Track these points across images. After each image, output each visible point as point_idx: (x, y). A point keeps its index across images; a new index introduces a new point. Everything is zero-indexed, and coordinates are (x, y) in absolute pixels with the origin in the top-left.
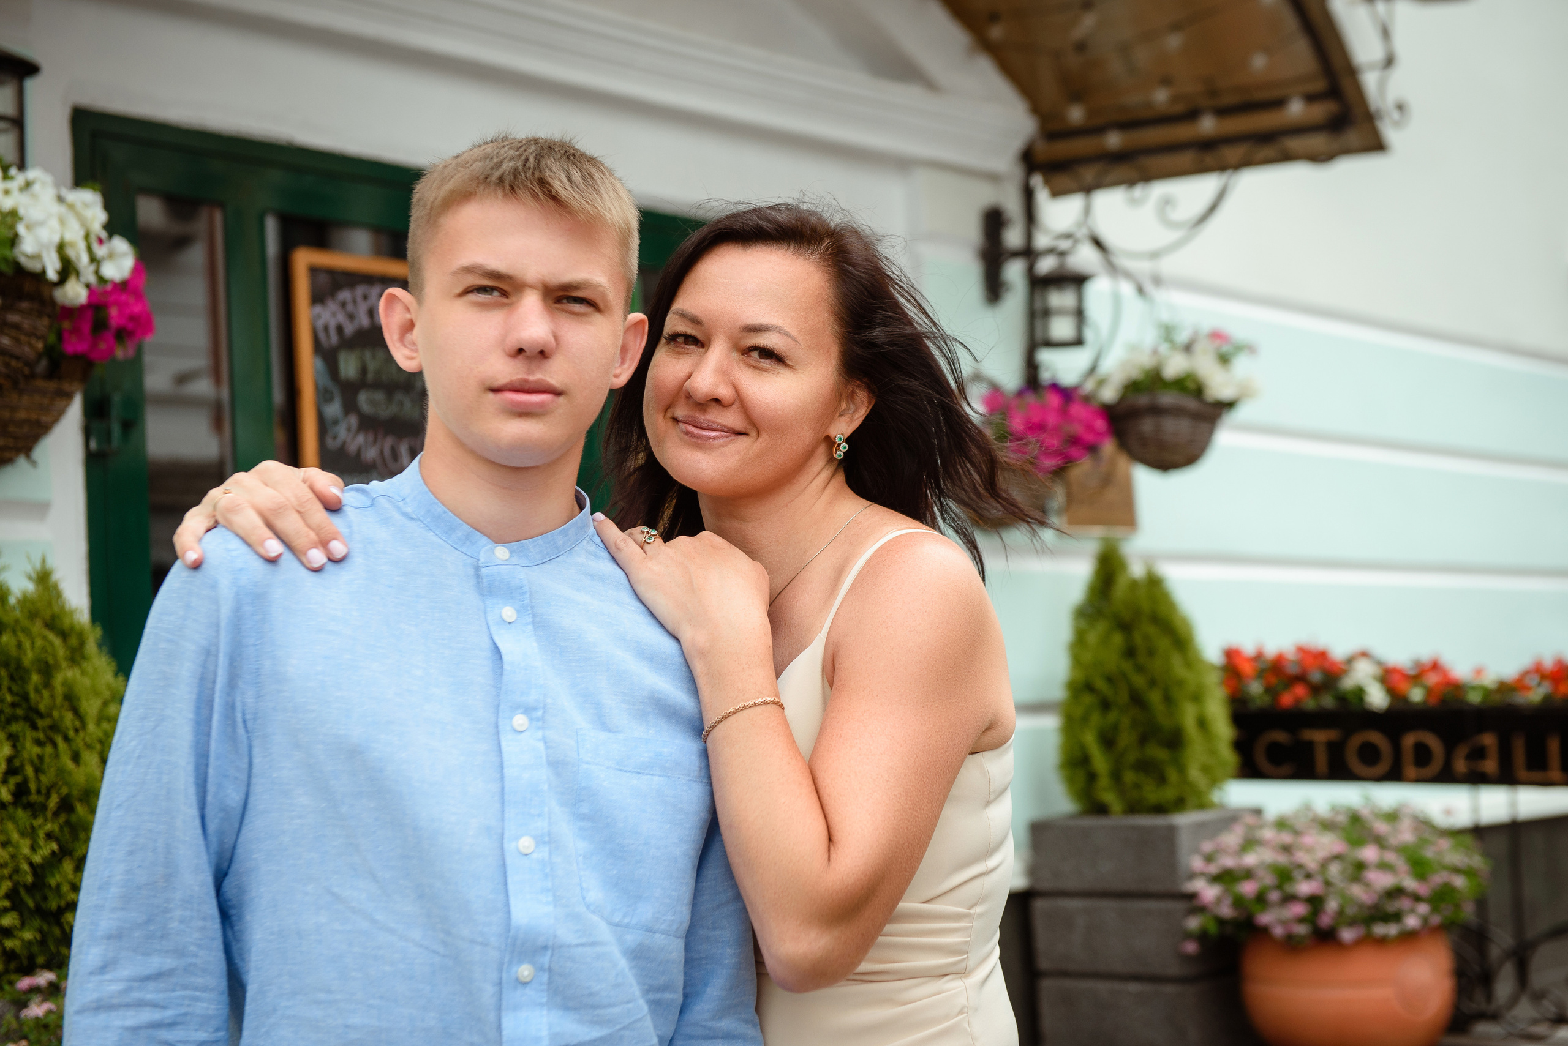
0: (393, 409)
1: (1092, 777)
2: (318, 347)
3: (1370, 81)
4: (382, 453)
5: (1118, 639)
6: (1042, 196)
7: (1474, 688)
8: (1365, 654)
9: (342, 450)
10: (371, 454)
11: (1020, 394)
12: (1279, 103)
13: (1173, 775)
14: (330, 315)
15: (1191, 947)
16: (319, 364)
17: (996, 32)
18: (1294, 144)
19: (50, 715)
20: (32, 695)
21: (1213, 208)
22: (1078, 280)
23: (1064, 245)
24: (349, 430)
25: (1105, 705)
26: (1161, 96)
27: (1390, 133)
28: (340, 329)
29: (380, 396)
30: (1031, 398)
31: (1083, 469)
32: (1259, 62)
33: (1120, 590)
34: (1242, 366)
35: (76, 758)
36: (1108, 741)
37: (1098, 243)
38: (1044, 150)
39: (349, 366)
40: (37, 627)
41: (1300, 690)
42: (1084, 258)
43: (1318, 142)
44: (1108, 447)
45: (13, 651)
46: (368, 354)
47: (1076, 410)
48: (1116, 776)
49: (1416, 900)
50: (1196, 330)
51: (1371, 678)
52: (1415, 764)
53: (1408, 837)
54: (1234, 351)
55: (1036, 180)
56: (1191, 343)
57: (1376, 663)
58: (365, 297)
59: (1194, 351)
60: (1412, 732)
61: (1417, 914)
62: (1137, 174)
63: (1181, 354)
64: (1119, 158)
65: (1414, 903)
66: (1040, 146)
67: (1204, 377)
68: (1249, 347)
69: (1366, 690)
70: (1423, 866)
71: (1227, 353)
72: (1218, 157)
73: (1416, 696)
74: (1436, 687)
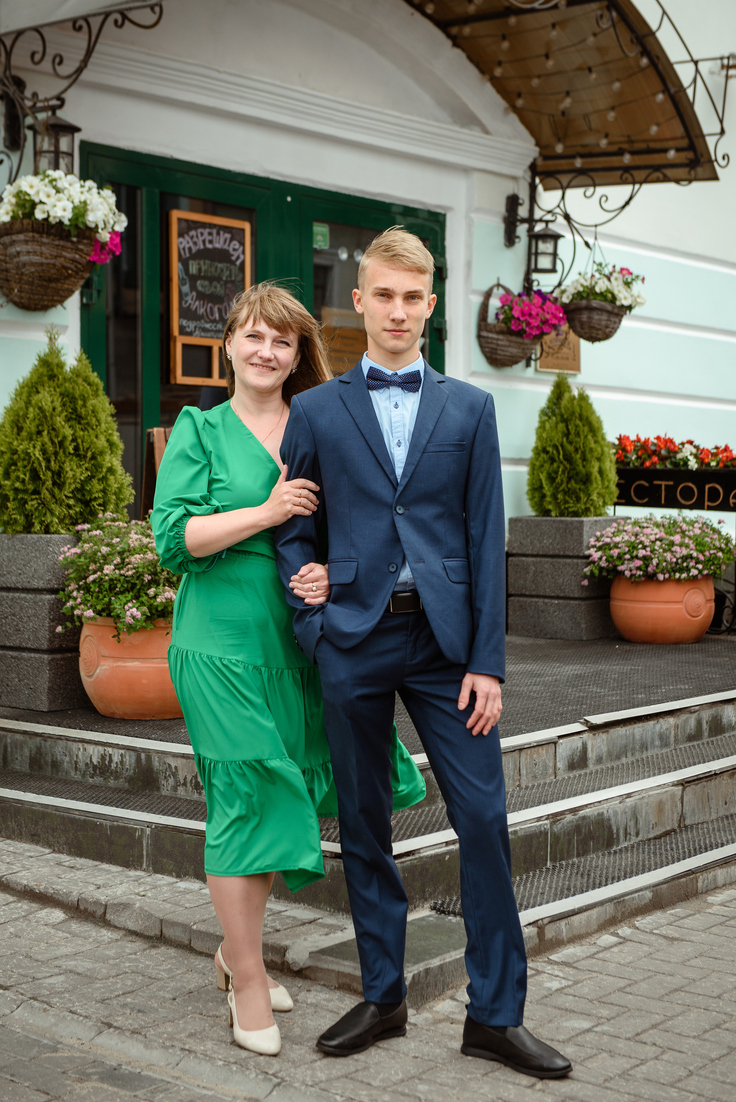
0: (212, 290)
1: (544, 496)
2: (180, 258)
3: (711, 143)
4: (206, 310)
5: (561, 426)
6: (540, 188)
8: (691, 442)
9: (188, 308)
10: (201, 311)
11: (520, 295)
12: (663, 151)
13: (584, 499)
14: (186, 242)
15: (585, 583)
16: (180, 266)
17: (520, 103)
18: (669, 173)
19: (87, 419)
20: (79, 409)
21: (627, 203)
22: (556, 237)
24: (192, 299)
25: (552, 460)
26: (603, 142)
27: (721, 171)
28: (190, 249)
29: (206, 283)
30: (525, 298)
31: (550, 338)
32: (654, 129)
33: (564, 402)
34: (637, 287)
35: (97, 437)
36: (552, 479)
37: (567, 217)
38: (542, 165)
39: (193, 268)
40: (80, 381)
41: (655, 459)
43: (682, 173)
44: (565, 327)
45: (71, 391)
46: (202, 262)
47: (548, 305)
48: (554, 496)
49: (698, 562)
50: (614, 267)
51: (691, 454)
52: (709, 500)
53: (698, 531)
54: (633, 280)
55: (537, 180)
56: (611, 274)
57: (695, 447)
58: (202, 234)
59: (612, 279)
60: (709, 483)
61: (697, 569)
62: (591, 182)
63: (605, 280)
64: (581, 172)
65: (696, 563)
66: (540, 162)
67: (616, 292)
68: (641, 278)
69: (689, 460)
70: (703, 545)
71: (629, 280)
72: (632, 175)
73: (713, 464)
74: (725, 459)
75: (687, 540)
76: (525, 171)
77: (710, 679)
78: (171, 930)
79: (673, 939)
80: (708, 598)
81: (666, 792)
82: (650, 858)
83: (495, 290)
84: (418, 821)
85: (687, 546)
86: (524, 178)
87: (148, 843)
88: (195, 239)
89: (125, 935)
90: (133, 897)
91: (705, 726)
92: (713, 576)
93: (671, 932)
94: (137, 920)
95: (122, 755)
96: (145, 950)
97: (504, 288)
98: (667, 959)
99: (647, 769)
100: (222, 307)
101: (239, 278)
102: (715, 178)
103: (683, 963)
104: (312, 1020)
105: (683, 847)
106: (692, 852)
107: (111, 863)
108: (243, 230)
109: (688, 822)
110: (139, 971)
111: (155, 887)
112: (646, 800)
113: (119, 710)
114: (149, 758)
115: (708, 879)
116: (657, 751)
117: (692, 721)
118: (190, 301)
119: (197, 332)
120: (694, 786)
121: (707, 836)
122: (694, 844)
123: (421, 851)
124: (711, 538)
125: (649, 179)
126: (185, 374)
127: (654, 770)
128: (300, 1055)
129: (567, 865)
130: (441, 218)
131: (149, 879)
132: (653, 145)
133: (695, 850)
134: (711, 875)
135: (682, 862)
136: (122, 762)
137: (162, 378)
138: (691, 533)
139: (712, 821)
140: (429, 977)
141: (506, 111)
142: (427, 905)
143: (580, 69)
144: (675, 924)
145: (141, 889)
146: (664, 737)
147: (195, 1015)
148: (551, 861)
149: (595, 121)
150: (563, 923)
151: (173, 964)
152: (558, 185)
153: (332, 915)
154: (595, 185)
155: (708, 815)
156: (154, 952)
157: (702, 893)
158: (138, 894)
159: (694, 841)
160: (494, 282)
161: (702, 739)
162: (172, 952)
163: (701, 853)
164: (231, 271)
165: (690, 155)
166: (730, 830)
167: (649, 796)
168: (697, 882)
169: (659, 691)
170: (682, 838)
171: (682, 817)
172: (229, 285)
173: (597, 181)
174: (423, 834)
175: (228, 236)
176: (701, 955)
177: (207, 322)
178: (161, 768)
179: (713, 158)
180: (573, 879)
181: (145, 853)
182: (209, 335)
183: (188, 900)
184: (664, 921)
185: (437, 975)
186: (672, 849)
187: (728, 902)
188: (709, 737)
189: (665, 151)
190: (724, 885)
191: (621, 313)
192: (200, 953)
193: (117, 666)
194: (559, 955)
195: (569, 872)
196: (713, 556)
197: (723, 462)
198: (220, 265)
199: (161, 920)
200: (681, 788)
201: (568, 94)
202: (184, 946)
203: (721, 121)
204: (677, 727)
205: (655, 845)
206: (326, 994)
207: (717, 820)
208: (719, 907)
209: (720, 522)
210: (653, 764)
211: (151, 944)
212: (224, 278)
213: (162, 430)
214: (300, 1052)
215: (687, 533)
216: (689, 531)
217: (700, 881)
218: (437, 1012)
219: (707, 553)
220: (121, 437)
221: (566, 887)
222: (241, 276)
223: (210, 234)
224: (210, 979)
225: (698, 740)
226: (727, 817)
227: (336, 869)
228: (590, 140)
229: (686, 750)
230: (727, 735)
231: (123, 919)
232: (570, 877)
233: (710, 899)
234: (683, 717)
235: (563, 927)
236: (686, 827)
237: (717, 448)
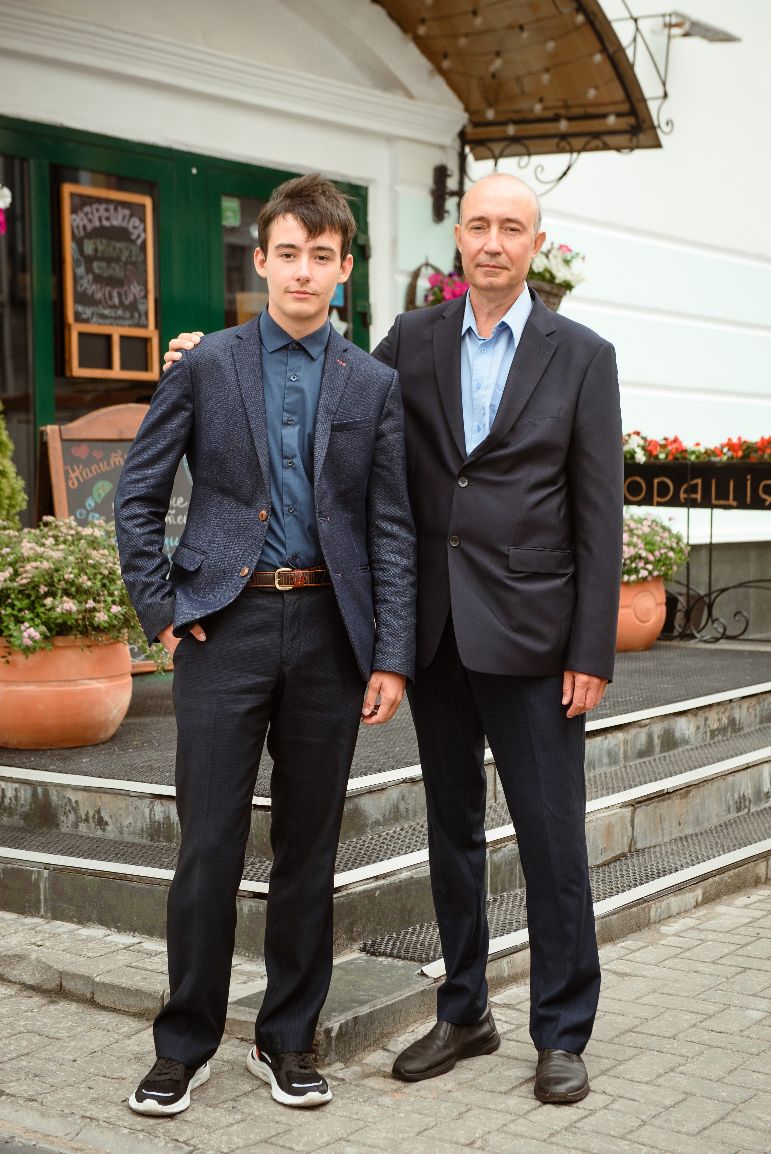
0: (110, 272)
2: (74, 237)
3: (654, 107)
4: (104, 295)
6: (470, 158)
7: (693, 452)
8: (638, 434)
9: (84, 293)
10: (99, 295)
11: (451, 275)
12: (602, 117)
14: (80, 220)
16: (74, 246)
17: (446, 64)
18: (610, 140)
21: (565, 174)
24: (88, 283)
26: (538, 108)
27: (664, 138)
28: (85, 227)
29: (104, 264)
30: (456, 278)
32: (592, 93)
34: (576, 264)
38: (472, 132)
39: (89, 248)
43: (623, 139)
46: (98, 242)
49: (647, 562)
50: (552, 244)
51: (639, 446)
52: (659, 495)
53: (647, 530)
54: (572, 257)
55: (467, 149)
56: (549, 251)
57: (643, 438)
58: (98, 210)
59: (551, 256)
60: (658, 476)
61: (647, 569)
62: (524, 150)
63: (543, 258)
64: (515, 140)
65: (646, 563)
66: (470, 130)
67: (555, 272)
68: (581, 255)
69: (635, 452)
70: (652, 544)
71: (569, 258)
72: (570, 144)
73: (662, 456)
74: (674, 451)
75: (635, 539)
76: (454, 140)
77: (662, 689)
78: (72, 983)
79: (624, 975)
80: (659, 601)
81: (615, 813)
82: (598, 887)
83: (423, 270)
84: (345, 854)
85: (635, 546)
86: (452, 147)
87: (45, 887)
88: (90, 216)
89: (21, 990)
90: (29, 947)
91: (657, 741)
92: (665, 577)
93: (621, 967)
94: (34, 974)
95: (16, 790)
96: (42, 1006)
97: (433, 267)
98: (618, 997)
99: (595, 790)
100: (122, 291)
101: (140, 259)
102: (657, 145)
103: (635, 1001)
104: (228, 1079)
105: (634, 874)
106: (644, 878)
107: (5, 910)
108: (143, 206)
109: (639, 846)
110: (35, 1030)
111: (54, 936)
112: (594, 824)
113: (13, 740)
114: (46, 792)
115: (661, 907)
116: (605, 769)
117: (642, 736)
118: (85, 285)
119: (95, 319)
120: (644, 807)
121: (660, 861)
122: (646, 870)
123: (350, 887)
124: (661, 537)
125: (589, 147)
126: (83, 364)
127: (602, 790)
128: (215, 1119)
129: (509, 897)
130: (363, 192)
131: (47, 927)
132: (592, 110)
133: (647, 876)
134: (664, 903)
135: (633, 890)
136: (16, 797)
137: (56, 370)
138: (640, 532)
139: (665, 844)
140: (357, 1026)
141: (431, 73)
142: (356, 946)
143: (510, 27)
144: (627, 958)
145: (38, 938)
146: (613, 753)
147: (97, 1078)
148: (491, 893)
149: (528, 84)
150: (505, 961)
151: (74, 1021)
152: (489, 154)
153: (251, 961)
154: (529, 154)
155: (660, 837)
156: (52, 1007)
157: (654, 923)
158: (34, 944)
159: (646, 867)
160: (422, 261)
161: (653, 755)
162: (73, 1007)
163: (653, 879)
164: (131, 251)
165: (631, 121)
166: (685, 854)
167: (597, 819)
168: (650, 911)
169: (607, 703)
170: (633, 863)
171: (633, 840)
172: (130, 267)
173: (532, 150)
174: (350, 869)
175: (127, 212)
176: (654, 991)
177: (104, 308)
178: (60, 803)
179: (656, 123)
180: (515, 913)
181: (42, 897)
182: (108, 321)
183: (91, 950)
184: (614, 955)
185: (366, 1024)
186: (622, 876)
187: (682, 931)
188: (661, 752)
189: (604, 116)
190: (678, 914)
191: (561, 293)
192: (105, 1008)
193: (9, 691)
194: (500, 996)
195: (511, 905)
196: (664, 556)
197: (672, 454)
198: (119, 245)
199: (61, 973)
200: (630, 809)
201: (498, 54)
202: (86, 1000)
203: (664, 84)
204: (626, 742)
205: (604, 872)
206: (244, 1049)
207: (670, 842)
208: (673, 938)
209: (670, 519)
210: (601, 783)
211: (50, 999)
212: (124, 259)
213: (56, 427)
214: (214, 1115)
215: (635, 531)
216: (637, 529)
217: (653, 911)
218: (366, 1064)
219: (657, 553)
220: (10, 436)
221: (507, 921)
222: (142, 256)
223: (107, 210)
224: (115, 1036)
225: (649, 756)
226: (681, 839)
227: (254, 910)
228: (523, 105)
229: (636, 768)
230: (680, 749)
231: (18, 972)
232: (512, 911)
233: (664, 929)
234: (633, 731)
235: (505, 966)
236: (637, 851)
237: (666, 439)
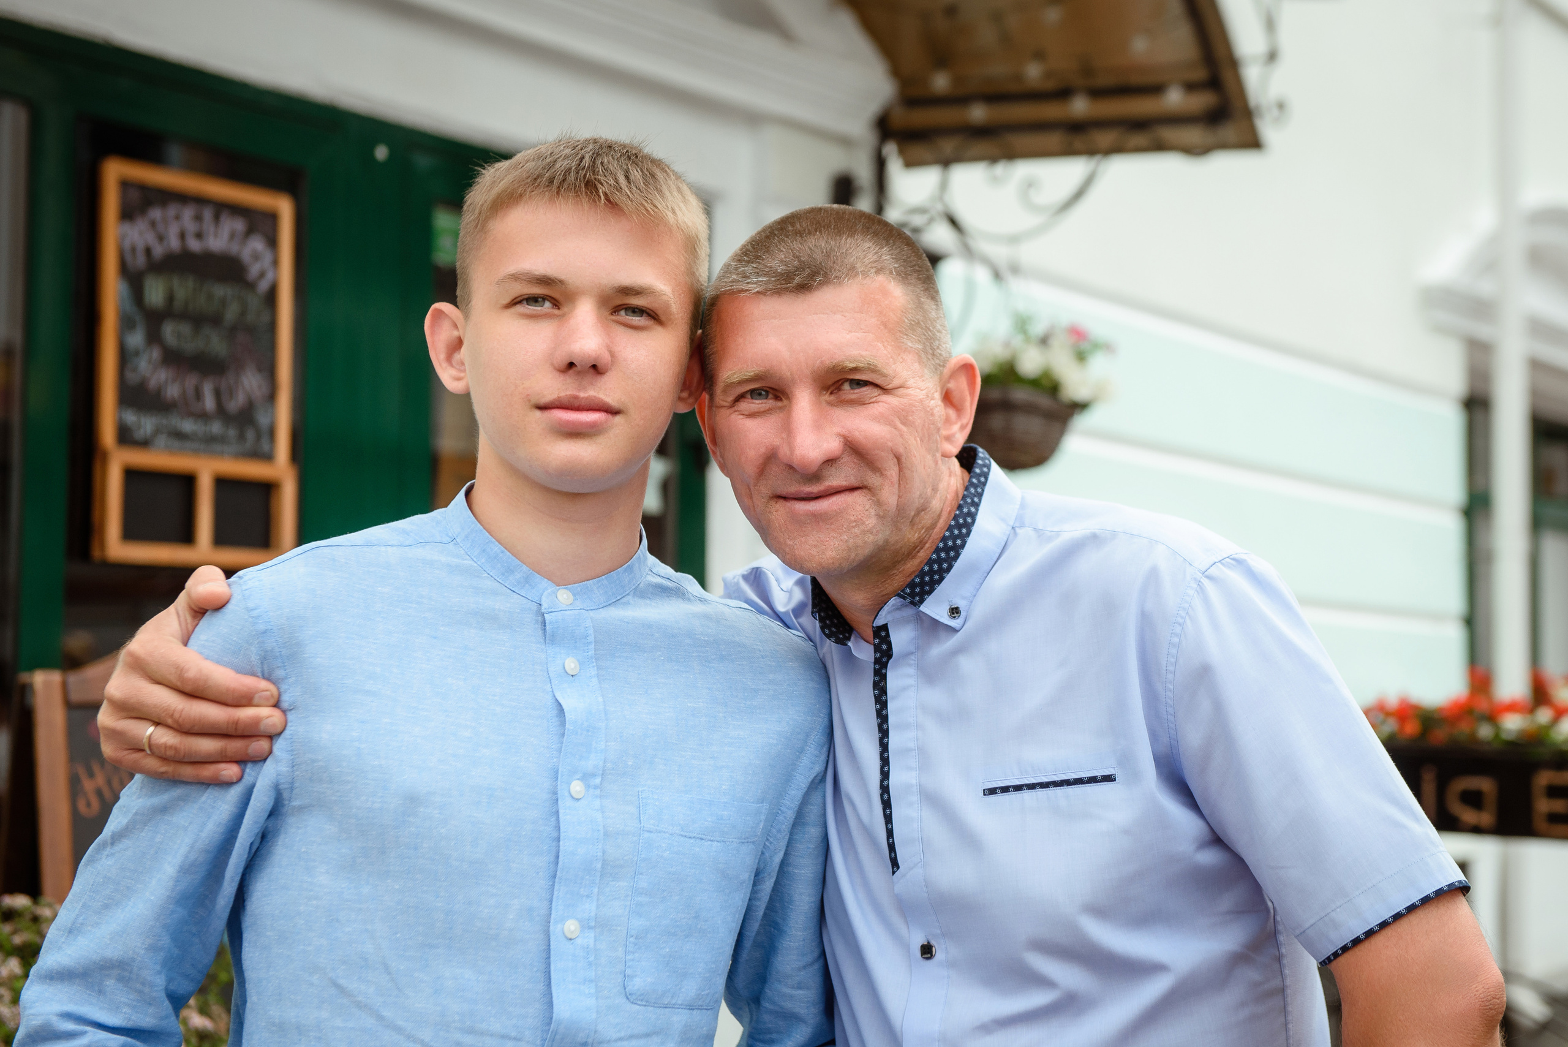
0: (199, 344)
2: (124, 271)
3: (1253, 76)
4: (183, 391)
9: (142, 385)
10: (173, 392)
12: (1156, 89)
14: (138, 234)
16: (124, 288)
18: (1169, 134)
21: (1079, 195)
23: (917, 220)
24: (150, 363)
26: (1033, 72)
27: (1267, 130)
28: (148, 251)
29: (186, 329)
32: (1141, 45)
34: (1097, 363)
37: (953, 222)
38: (902, 118)
39: (155, 293)
42: (939, 236)
43: (1193, 135)
46: (176, 282)
50: (1054, 323)
54: (1092, 349)
55: (889, 147)
56: (1047, 337)
58: (178, 218)
59: (1050, 346)
63: (1038, 347)
64: (983, 132)
66: (897, 112)
67: (1058, 374)
68: (1108, 346)
71: (1084, 350)
72: (1088, 138)
76: (866, 130)
86: (863, 143)
88: (161, 229)
100: (223, 384)
101: (265, 318)
102: (1254, 144)
108: (275, 215)
118: (145, 369)
119: (160, 441)
125: (1122, 146)
132: (1135, 79)
137: (70, 546)
152: (935, 157)
154: (1011, 157)
164: (244, 304)
165: (1210, 98)
172: (241, 336)
173: (1015, 150)
175: (239, 225)
177: (183, 418)
179: (1253, 105)
189: (1161, 89)
191: (1066, 416)
198: (220, 291)
203: (1271, 30)
212: (229, 319)
213: (56, 677)
223: (198, 218)
228: (1001, 67)
